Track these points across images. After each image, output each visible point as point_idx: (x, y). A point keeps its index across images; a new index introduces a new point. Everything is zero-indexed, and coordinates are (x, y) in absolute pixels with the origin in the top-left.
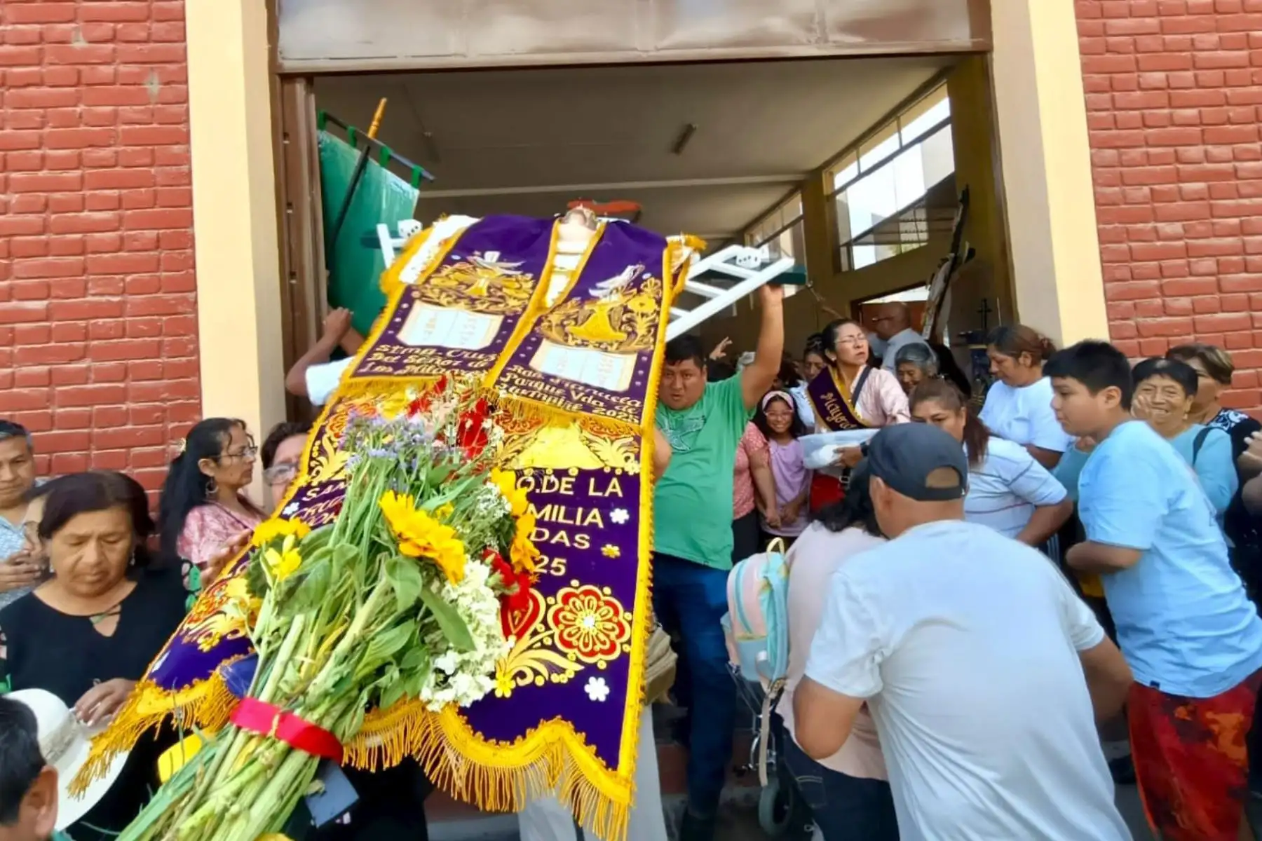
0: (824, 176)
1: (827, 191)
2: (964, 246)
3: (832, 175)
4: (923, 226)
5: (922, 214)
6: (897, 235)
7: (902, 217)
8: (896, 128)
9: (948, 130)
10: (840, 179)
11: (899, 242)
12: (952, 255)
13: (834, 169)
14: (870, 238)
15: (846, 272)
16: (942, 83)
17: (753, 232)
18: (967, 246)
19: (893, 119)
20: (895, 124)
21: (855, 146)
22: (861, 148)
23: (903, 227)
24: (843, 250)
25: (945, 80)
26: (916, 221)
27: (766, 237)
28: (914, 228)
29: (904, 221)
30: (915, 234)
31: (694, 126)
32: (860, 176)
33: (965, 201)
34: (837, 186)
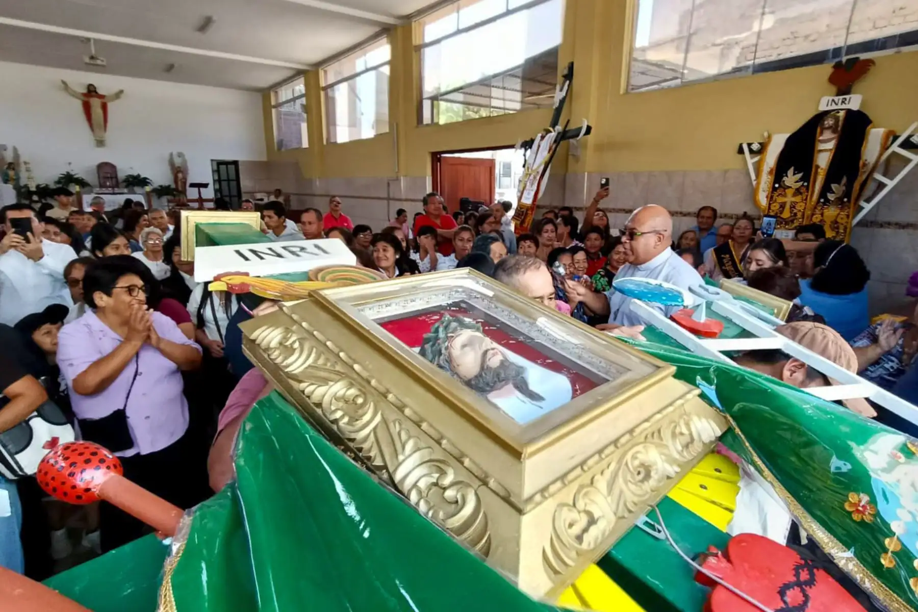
0: (414, 25)
1: (416, 41)
3: (422, 26)
4: (518, 96)
5: (517, 84)
6: (488, 99)
7: (493, 82)
10: (432, 32)
11: (491, 108)
13: (427, 19)
14: (459, 97)
15: (427, 125)
17: (329, 69)
18: (585, 123)
22: (461, 2)
23: (495, 92)
24: (427, 105)
26: (508, 89)
27: (343, 77)
28: (501, 97)
30: (502, 101)
32: (459, 32)
33: (569, 76)
34: (427, 40)
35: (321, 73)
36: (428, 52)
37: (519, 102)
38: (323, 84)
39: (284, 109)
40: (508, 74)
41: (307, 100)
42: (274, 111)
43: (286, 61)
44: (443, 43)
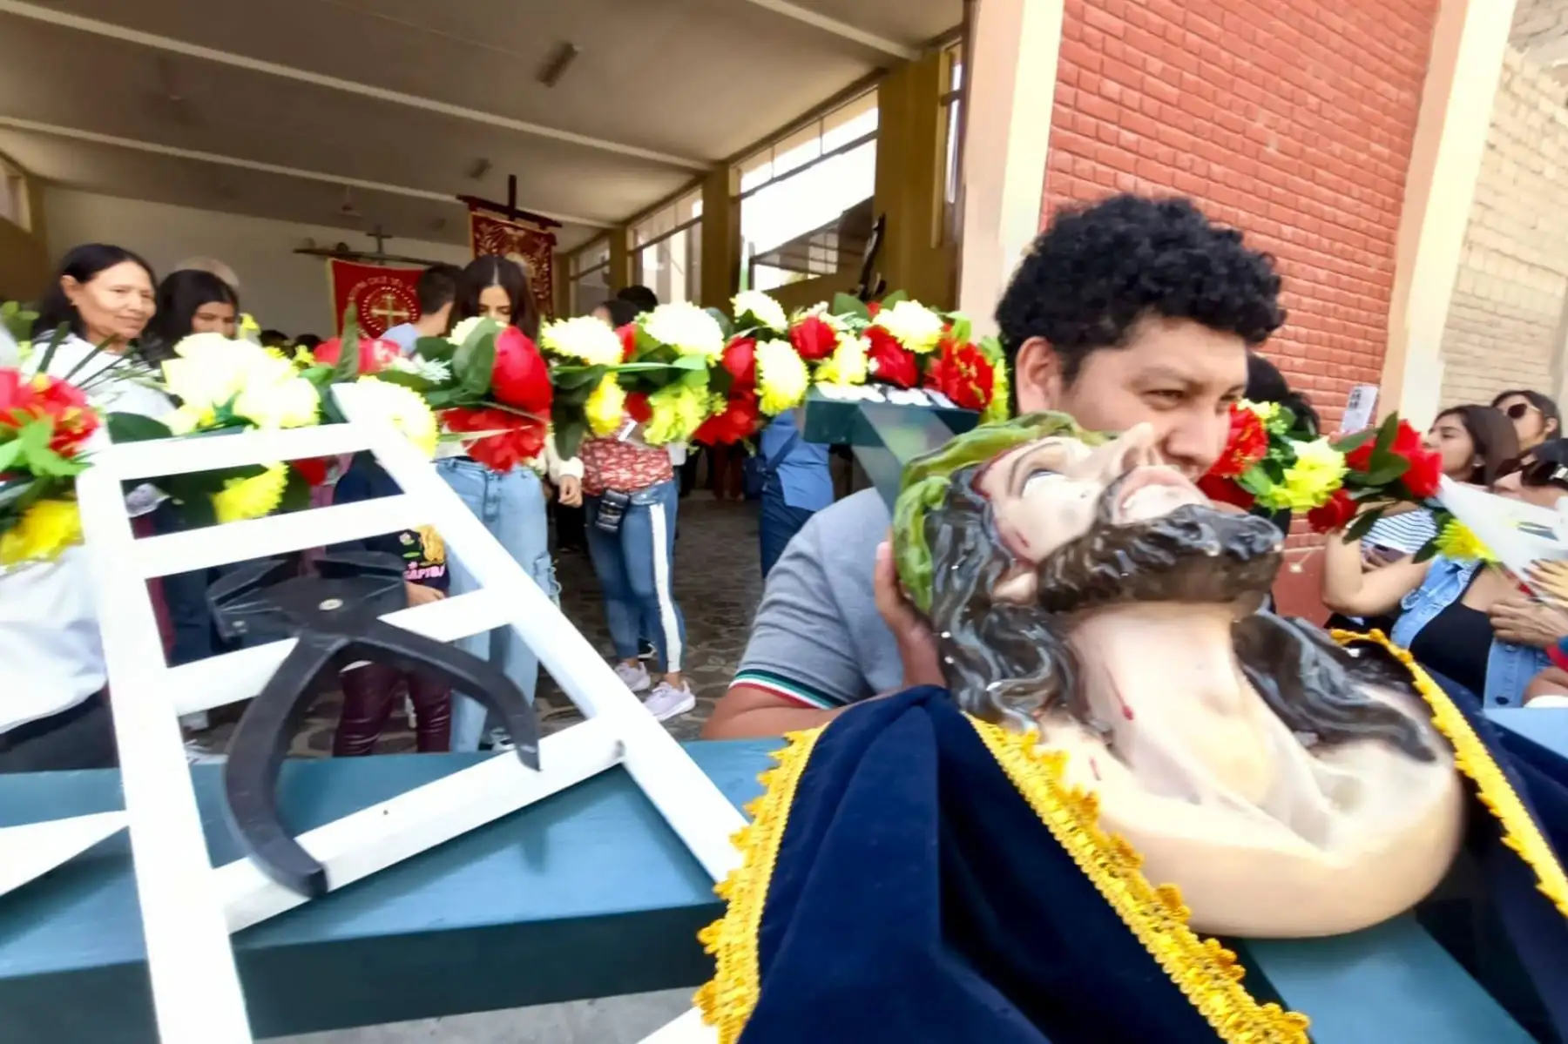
0: (732, 173)
1: (732, 192)
2: (875, 277)
3: (739, 173)
4: (833, 256)
5: (833, 241)
6: (803, 261)
7: (813, 240)
8: (818, 132)
9: (872, 146)
10: (748, 181)
11: (806, 271)
12: (862, 287)
13: (744, 166)
14: (777, 259)
16: (871, 88)
17: (638, 228)
18: (879, 277)
19: (816, 118)
20: (817, 125)
21: (771, 141)
22: (778, 146)
23: (812, 251)
24: (745, 267)
25: (875, 86)
26: (826, 248)
27: (654, 237)
28: (822, 257)
29: (815, 245)
30: (824, 264)
31: (576, 48)
32: (773, 180)
33: (881, 229)
34: (744, 188)
35: (630, 234)
36: (745, 203)
37: (835, 263)
38: (631, 246)
39: (583, 282)
40: (826, 229)
41: (611, 269)
42: (572, 285)
43: (589, 218)
44: (759, 193)
